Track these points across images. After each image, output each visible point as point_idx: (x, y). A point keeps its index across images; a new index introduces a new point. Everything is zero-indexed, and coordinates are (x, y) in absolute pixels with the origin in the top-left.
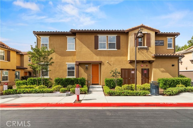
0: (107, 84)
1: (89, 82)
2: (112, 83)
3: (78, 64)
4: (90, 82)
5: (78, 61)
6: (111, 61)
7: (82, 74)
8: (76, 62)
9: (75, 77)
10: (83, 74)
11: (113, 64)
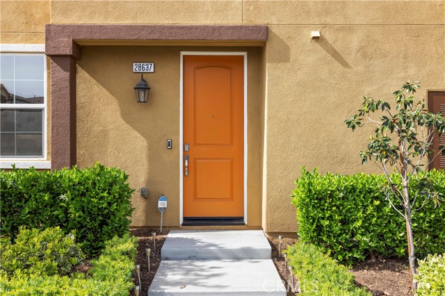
0: (319, 229)
1: (162, 204)
2: (366, 219)
3: (68, 51)
4: (173, 206)
5: (64, 27)
6: (348, 28)
7: (105, 133)
8: (51, 33)
9: (42, 162)
10: (112, 134)
11: (364, 53)
